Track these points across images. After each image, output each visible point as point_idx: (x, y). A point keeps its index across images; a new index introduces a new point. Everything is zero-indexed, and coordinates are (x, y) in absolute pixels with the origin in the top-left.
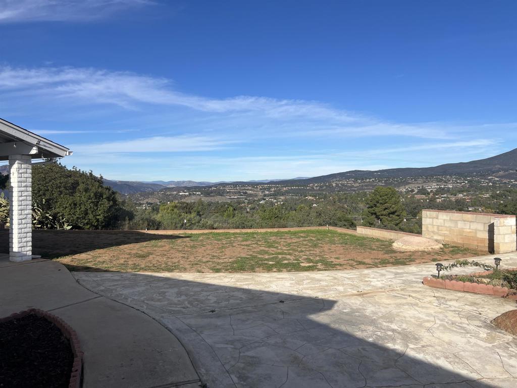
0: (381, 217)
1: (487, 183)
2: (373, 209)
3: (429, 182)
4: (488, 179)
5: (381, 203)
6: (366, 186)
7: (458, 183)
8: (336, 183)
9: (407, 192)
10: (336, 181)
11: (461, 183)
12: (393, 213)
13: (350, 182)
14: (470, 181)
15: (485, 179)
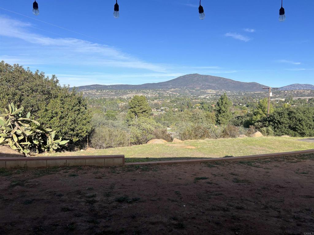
0: (138, 114)
1: (166, 94)
2: (133, 109)
3: (139, 93)
4: (167, 93)
5: (138, 106)
6: (104, 94)
7: (153, 94)
8: (85, 92)
9: (128, 99)
10: (84, 91)
11: (154, 94)
12: (145, 111)
13: (94, 92)
14: (159, 93)
15: (165, 92)
